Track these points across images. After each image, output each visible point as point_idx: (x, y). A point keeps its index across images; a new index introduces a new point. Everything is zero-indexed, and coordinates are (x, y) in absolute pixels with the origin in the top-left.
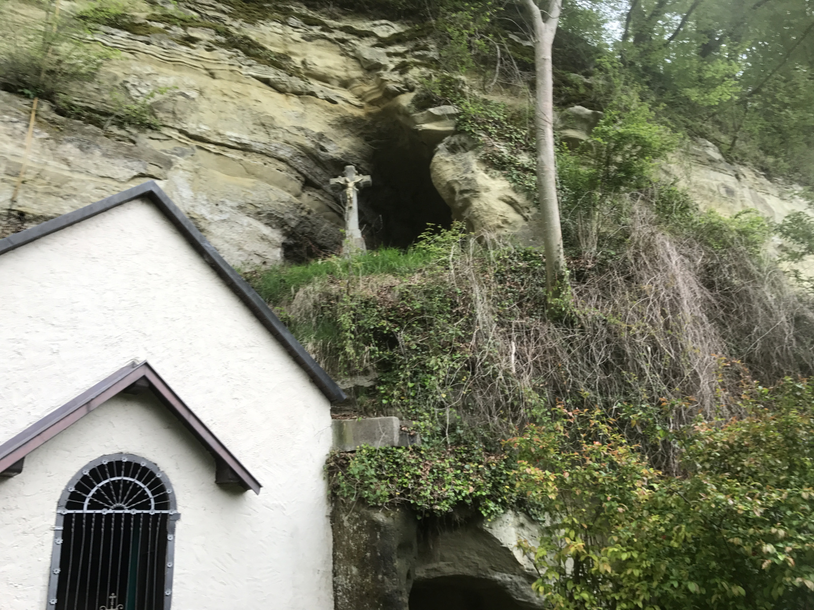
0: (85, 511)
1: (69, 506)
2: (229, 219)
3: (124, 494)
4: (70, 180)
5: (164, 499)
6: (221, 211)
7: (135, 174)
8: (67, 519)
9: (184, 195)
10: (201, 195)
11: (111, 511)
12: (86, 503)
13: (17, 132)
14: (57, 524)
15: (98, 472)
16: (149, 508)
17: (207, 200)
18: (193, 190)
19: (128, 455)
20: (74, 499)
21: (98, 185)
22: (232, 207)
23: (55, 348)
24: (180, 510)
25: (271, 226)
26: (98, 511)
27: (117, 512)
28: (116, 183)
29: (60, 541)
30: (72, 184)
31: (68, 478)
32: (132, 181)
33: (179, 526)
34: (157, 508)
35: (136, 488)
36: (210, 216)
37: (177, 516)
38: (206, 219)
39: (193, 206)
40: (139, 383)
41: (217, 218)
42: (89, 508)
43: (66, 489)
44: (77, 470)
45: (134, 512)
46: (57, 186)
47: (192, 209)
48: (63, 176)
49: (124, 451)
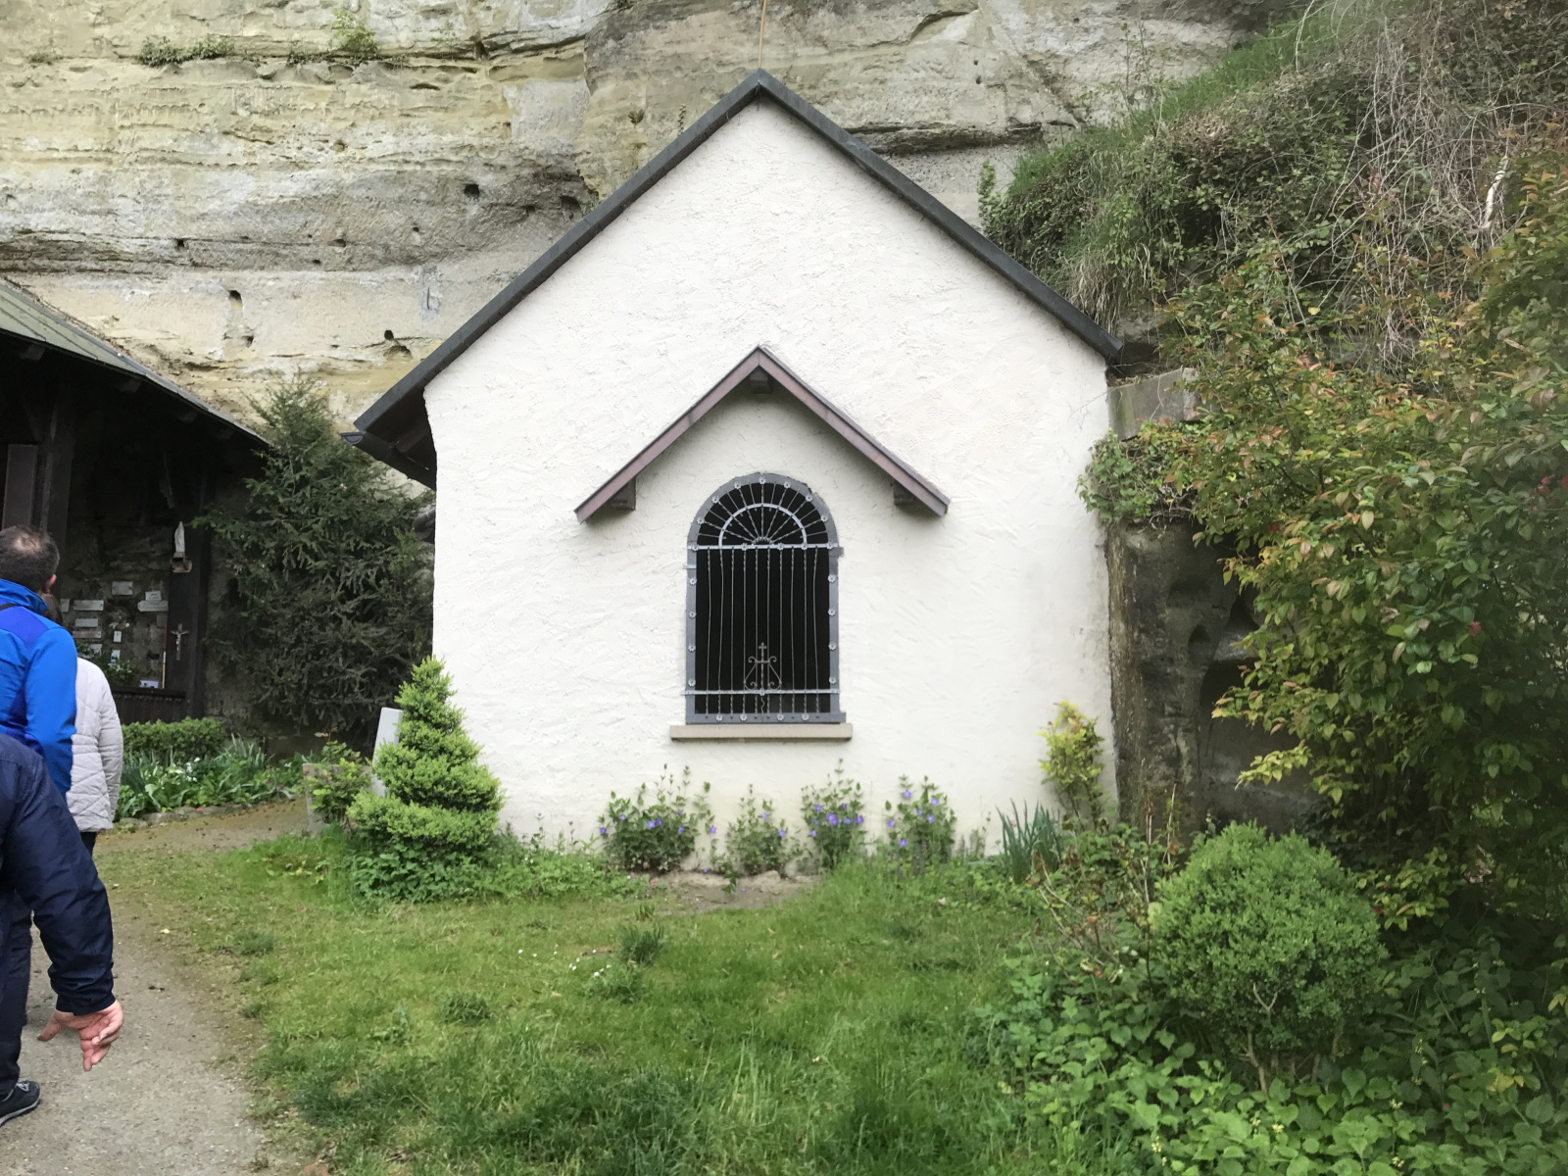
0: (720, 546)
1: (701, 541)
2: (1103, 38)
3: (766, 526)
4: (828, 68)
5: (820, 530)
6: (1086, 30)
7: (920, 19)
8: (701, 556)
9: (1012, 26)
10: (1043, 13)
11: (752, 547)
12: (721, 537)
13: (753, 21)
14: (689, 562)
15: (731, 499)
16: (801, 541)
17: (1056, 19)
18: (1027, 10)
19: (766, 475)
20: (706, 532)
21: (867, 63)
22: (1107, 14)
23: (662, 348)
24: (842, 542)
25: (1201, 21)
26: (737, 547)
27: (760, 547)
28: (894, 49)
29: (694, 581)
30: (832, 75)
31: (696, 508)
32: (920, 36)
33: (843, 564)
34: (809, 542)
35: (781, 517)
36: (1066, 47)
37: (839, 551)
38: (1057, 57)
39: (1030, 41)
40: (753, 378)
41: (1078, 46)
42: (725, 543)
43: (695, 522)
44: (705, 498)
45: (780, 547)
46: (811, 87)
47: (1029, 46)
48: (818, 66)
49: (762, 470)
